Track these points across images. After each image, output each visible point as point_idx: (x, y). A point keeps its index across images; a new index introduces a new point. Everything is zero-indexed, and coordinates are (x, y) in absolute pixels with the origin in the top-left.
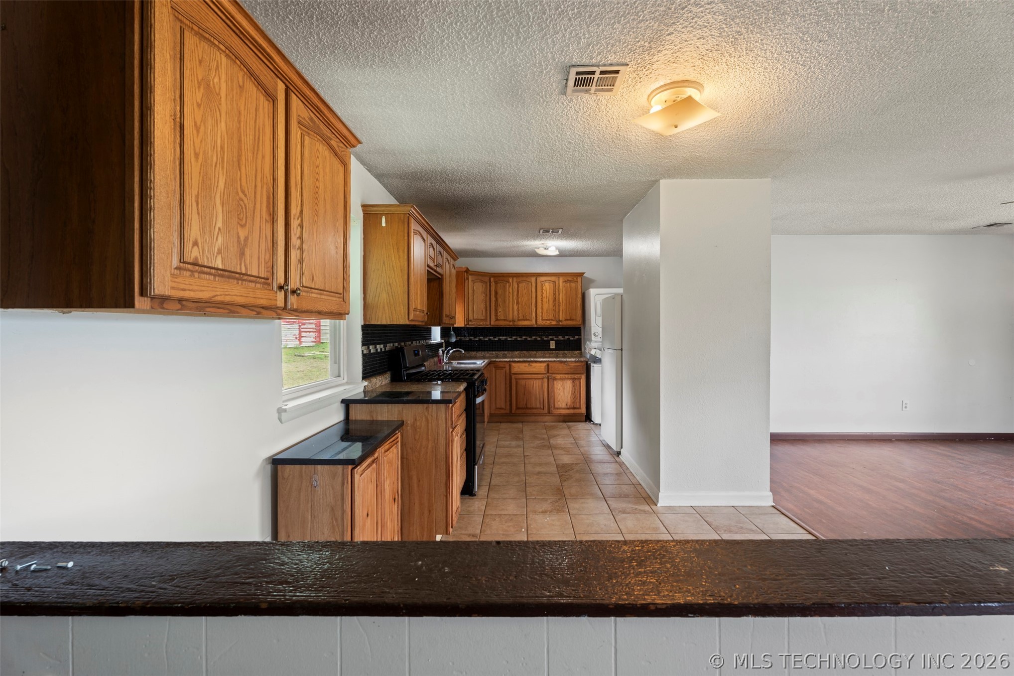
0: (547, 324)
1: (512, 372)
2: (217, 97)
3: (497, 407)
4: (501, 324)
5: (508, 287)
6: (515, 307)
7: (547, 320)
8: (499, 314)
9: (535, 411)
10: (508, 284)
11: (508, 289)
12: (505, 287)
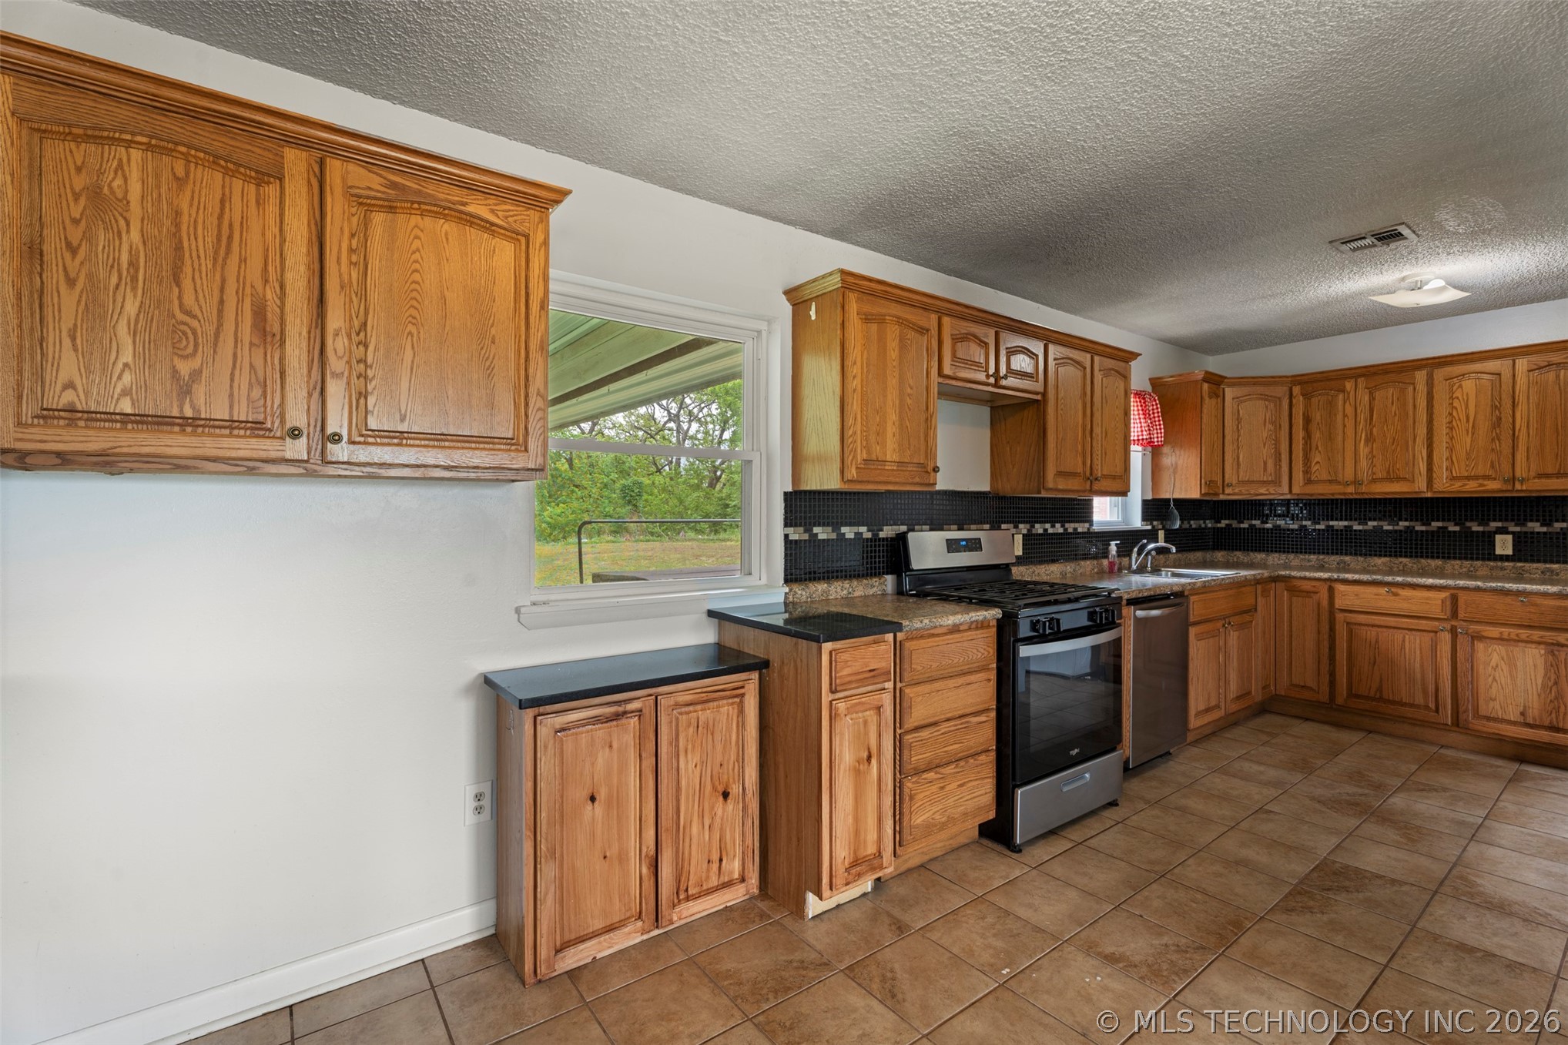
0: (1467, 488)
1: (1337, 606)
2: (120, 204)
3: (1294, 682)
4: (1321, 492)
5: (1340, 403)
6: (1363, 450)
7: (1468, 478)
8: (1314, 468)
9: (1408, 712)
10: (1341, 396)
11: (1340, 408)
12: (1331, 404)
